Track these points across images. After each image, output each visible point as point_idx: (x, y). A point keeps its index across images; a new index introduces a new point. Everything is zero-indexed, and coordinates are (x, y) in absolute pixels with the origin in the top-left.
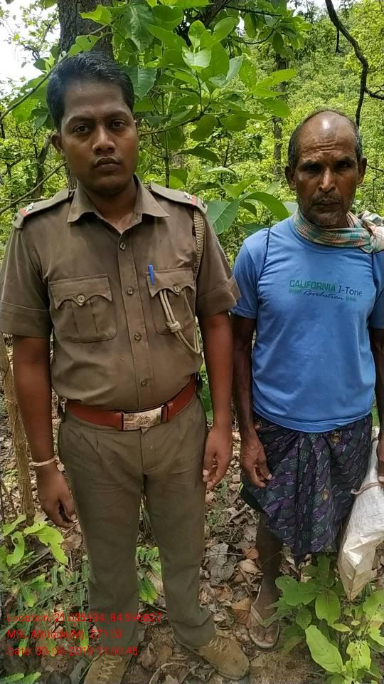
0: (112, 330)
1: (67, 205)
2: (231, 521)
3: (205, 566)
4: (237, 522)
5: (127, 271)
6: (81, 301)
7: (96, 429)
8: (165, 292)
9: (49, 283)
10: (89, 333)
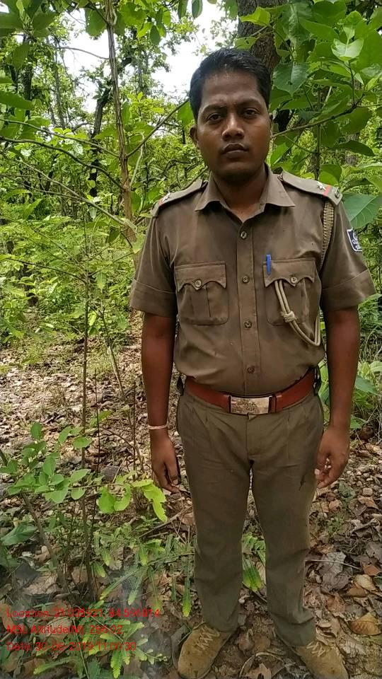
0: (223, 316)
1: (199, 194)
2: (353, 533)
3: (318, 571)
4: (360, 535)
5: (245, 260)
6: (197, 286)
7: (207, 407)
8: (281, 282)
9: (175, 267)
10: (203, 317)
